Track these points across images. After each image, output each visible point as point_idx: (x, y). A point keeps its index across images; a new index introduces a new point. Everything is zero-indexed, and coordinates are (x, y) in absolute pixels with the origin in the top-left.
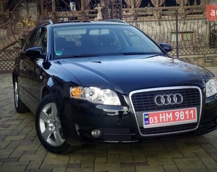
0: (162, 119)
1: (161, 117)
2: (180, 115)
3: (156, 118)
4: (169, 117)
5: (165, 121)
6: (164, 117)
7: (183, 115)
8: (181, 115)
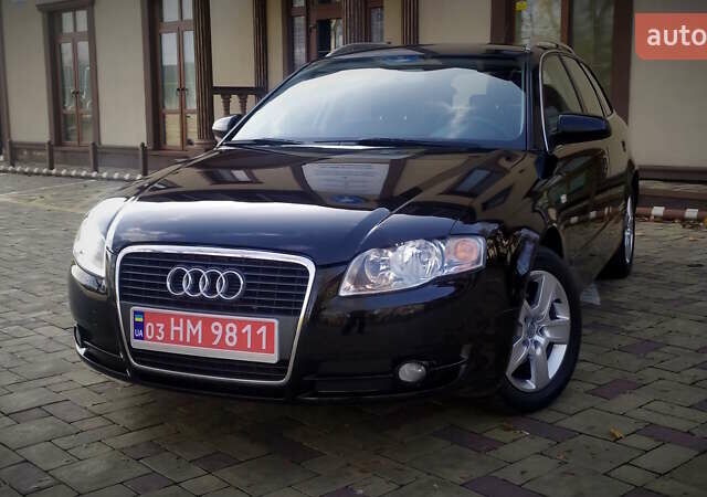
0: (177, 332)
1: (173, 328)
2: (224, 333)
3: (162, 326)
4: (194, 333)
5: (181, 339)
6: (181, 329)
7: (234, 334)
8: (229, 334)
